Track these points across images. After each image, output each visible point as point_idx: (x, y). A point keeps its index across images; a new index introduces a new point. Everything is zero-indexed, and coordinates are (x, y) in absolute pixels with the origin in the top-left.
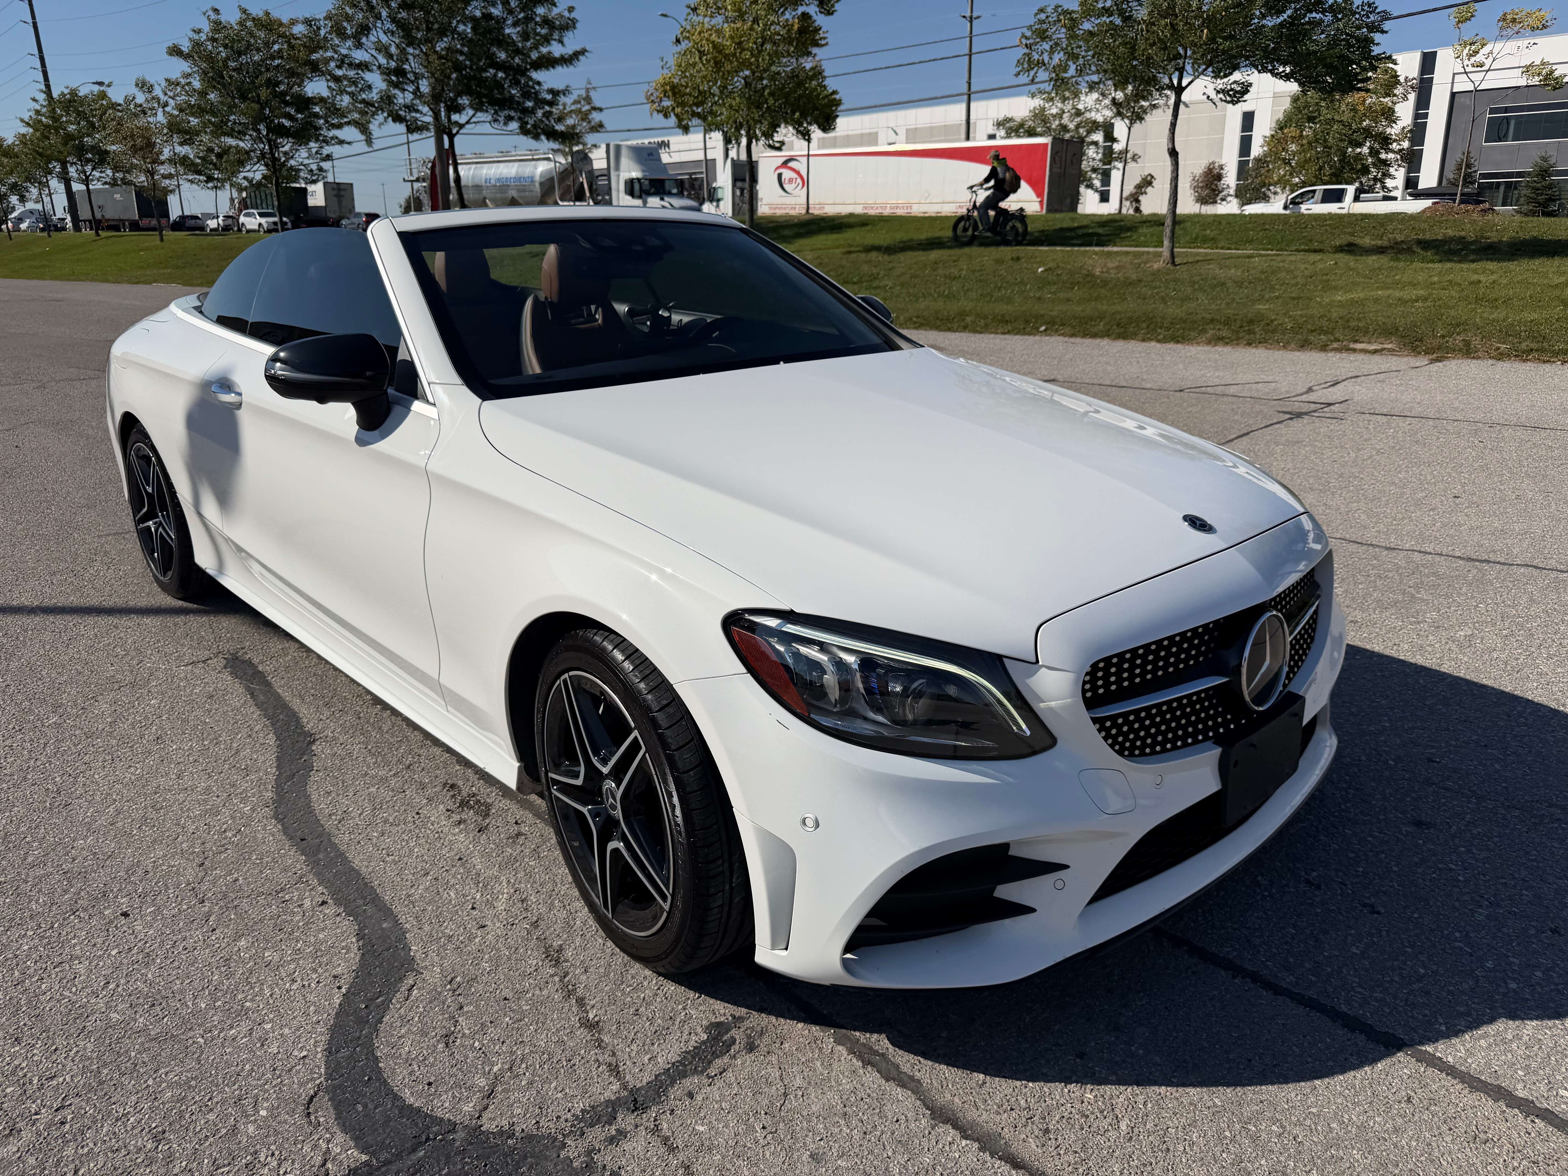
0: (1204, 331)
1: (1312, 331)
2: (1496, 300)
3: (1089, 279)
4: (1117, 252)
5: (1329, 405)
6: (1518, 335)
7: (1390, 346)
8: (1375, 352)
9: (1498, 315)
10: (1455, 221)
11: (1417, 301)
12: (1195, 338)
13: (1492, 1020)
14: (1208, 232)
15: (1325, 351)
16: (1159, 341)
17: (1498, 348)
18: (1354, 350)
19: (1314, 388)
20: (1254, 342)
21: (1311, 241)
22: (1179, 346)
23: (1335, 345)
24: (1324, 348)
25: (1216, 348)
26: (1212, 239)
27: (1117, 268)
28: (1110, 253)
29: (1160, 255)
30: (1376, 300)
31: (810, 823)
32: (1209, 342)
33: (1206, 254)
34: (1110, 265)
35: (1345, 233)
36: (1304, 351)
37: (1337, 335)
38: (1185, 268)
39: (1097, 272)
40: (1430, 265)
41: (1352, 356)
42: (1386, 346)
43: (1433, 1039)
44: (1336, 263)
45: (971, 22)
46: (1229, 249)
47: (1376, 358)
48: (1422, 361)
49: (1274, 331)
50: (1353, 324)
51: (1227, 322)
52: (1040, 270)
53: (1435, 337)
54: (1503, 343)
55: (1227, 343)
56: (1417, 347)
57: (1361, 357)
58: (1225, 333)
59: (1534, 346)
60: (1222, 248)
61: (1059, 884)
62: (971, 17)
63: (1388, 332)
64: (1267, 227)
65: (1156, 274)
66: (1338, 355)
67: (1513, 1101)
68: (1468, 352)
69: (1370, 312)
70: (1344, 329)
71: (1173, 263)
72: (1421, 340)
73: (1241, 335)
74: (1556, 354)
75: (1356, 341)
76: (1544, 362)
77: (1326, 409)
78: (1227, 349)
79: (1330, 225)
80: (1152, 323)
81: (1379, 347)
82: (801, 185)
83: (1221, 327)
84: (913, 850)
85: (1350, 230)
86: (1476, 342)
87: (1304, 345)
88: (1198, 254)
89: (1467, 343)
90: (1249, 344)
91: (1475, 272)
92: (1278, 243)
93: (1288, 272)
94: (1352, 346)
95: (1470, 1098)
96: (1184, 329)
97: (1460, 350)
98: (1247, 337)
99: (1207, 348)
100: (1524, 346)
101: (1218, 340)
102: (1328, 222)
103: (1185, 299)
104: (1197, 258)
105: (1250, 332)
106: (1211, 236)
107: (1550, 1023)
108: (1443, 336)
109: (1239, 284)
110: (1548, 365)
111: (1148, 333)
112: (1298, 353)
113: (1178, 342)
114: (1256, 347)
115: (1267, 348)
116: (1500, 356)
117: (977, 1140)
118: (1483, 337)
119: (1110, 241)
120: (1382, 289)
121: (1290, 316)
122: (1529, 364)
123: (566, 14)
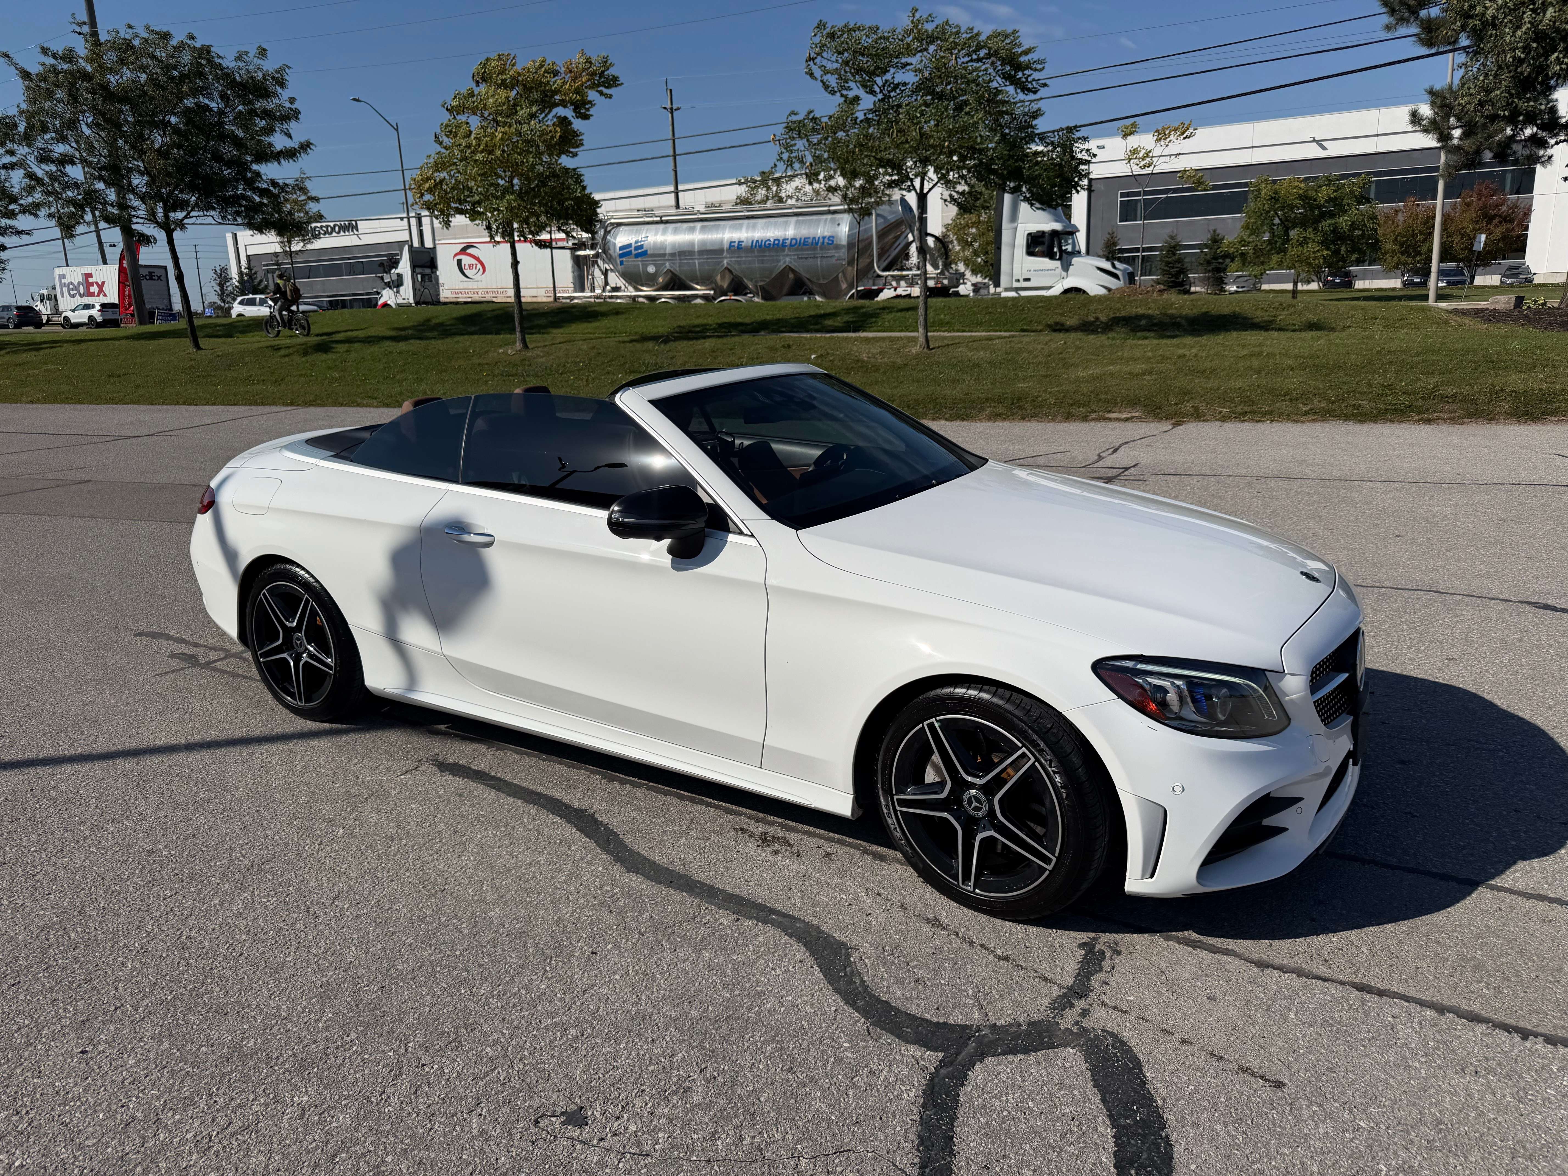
0: (982, 409)
1: (1072, 405)
2: (1205, 371)
3: (860, 364)
4: (874, 338)
5: (1127, 469)
6: (1232, 400)
7: (1137, 414)
8: (1127, 419)
9: (1212, 383)
10: (1141, 301)
11: (1144, 374)
12: (977, 416)
13: (1515, 863)
14: (942, 316)
15: (1086, 421)
16: (946, 420)
17: (1221, 412)
18: (1110, 419)
19: (1103, 455)
20: (1027, 416)
21: (1031, 322)
22: (965, 423)
23: (1094, 416)
24: (1085, 419)
25: (997, 423)
26: (947, 323)
27: (881, 353)
28: (867, 340)
29: (914, 340)
30: (1112, 375)
31: (1178, 789)
32: (989, 419)
33: (953, 338)
34: (874, 351)
35: (1056, 314)
36: (1069, 422)
37: (1093, 407)
38: (939, 351)
39: (864, 357)
40: (1140, 342)
41: (1111, 425)
42: (1134, 414)
43: (1493, 877)
44: (1065, 343)
45: (672, 113)
46: (963, 331)
47: (1129, 425)
48: (1166, 426)
49: (1041, 406)
50: (1103, 396)
51: (1000, 400)
52: (813, 357)
53: (1171, 405)
54: (1224, 408)
55: (1005, 419)
56: (1158, 414)
57: (1117, 424)
58: (1000, 410)
59: (1247, 409)
60: (958, 331)
61: (1299, 811)
62: (671, 109)
63: (1133, 402)
64: (990, 310)
65: (917, 357)
66: (1099, 425)
67: (1552, 901)
68: (1198, 416)
69: (1111, 386)
70: (1098, 402)
71: (928, 347)
72: (1160, 408)
73: (1015, 411)
74: (1265, 414)
75: (1109, 412)
76: (1258, 421)
77: (1126, 473)
78: (1006, 424)
79: (1042, 307)
80: (937, 404)
81: (1129, 415)
82: (481, 270)
83: (996, 404)
84: (1245, 795)
85: (1061, 311)
86: (1203, 407)
87: (1068, 417)
88: (945, 338)
89: (1196, 409)
90: (1024, 419)
91: (1178, 346)
92: (1005, 325)
93: (1030, 352)
94: (1107, 416)
95: (1529, 904)
96: (965, 408)
97: (1192, 415)
98: (1020, 412)
99: (990, 424)
100: (1239, 409)
101: (996, 416)
102: (1040, 305)
103: (955, 381)
104: (946, 342)
105: (1020, 408)
106: (947, 321)
107: (1544, 859)
108: (1176, 404)
109: (992, 364)
110: (1260, 424)
111: (936, 413)
112: (1065, 424)
113: (963, 420)
114: (1029, 421)
115: (1038, 421)
116: (1224, 419)
117: (1292, 972)
118: (1208, 403)
119: (860, 326)
120: (1112, 364)
121: (1050, 393)
122: (1247, 424)
123: (288, 105)
